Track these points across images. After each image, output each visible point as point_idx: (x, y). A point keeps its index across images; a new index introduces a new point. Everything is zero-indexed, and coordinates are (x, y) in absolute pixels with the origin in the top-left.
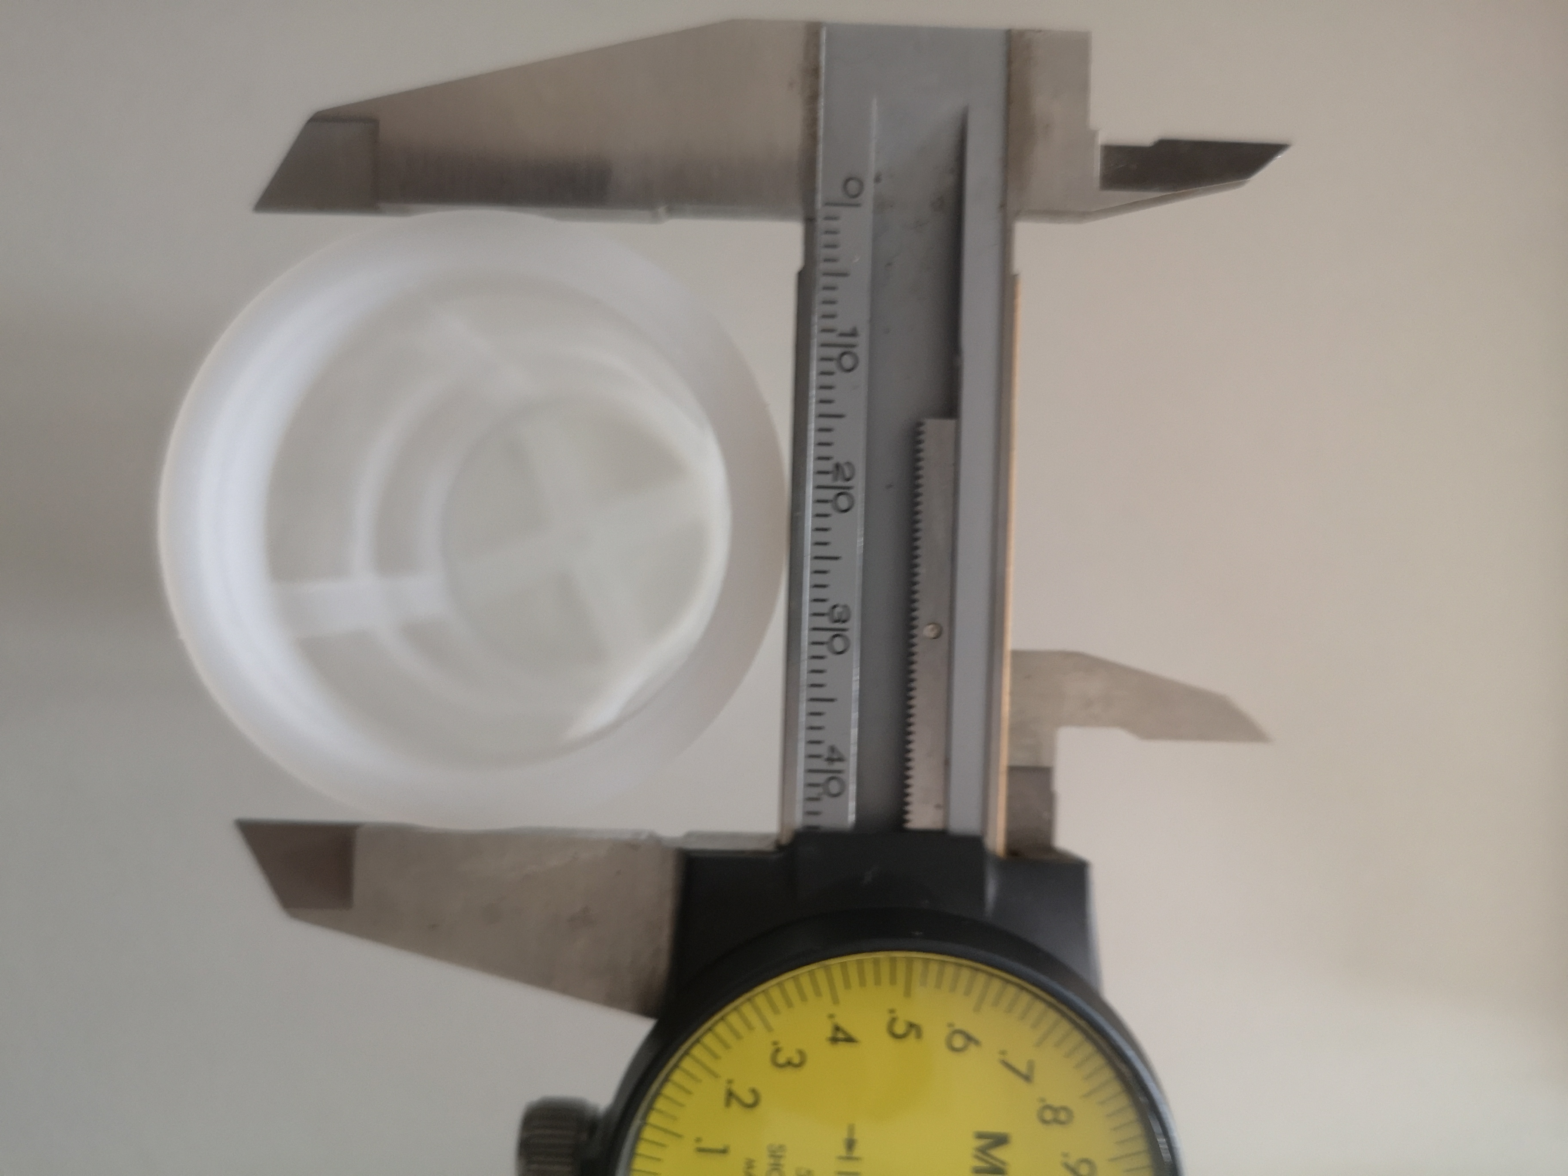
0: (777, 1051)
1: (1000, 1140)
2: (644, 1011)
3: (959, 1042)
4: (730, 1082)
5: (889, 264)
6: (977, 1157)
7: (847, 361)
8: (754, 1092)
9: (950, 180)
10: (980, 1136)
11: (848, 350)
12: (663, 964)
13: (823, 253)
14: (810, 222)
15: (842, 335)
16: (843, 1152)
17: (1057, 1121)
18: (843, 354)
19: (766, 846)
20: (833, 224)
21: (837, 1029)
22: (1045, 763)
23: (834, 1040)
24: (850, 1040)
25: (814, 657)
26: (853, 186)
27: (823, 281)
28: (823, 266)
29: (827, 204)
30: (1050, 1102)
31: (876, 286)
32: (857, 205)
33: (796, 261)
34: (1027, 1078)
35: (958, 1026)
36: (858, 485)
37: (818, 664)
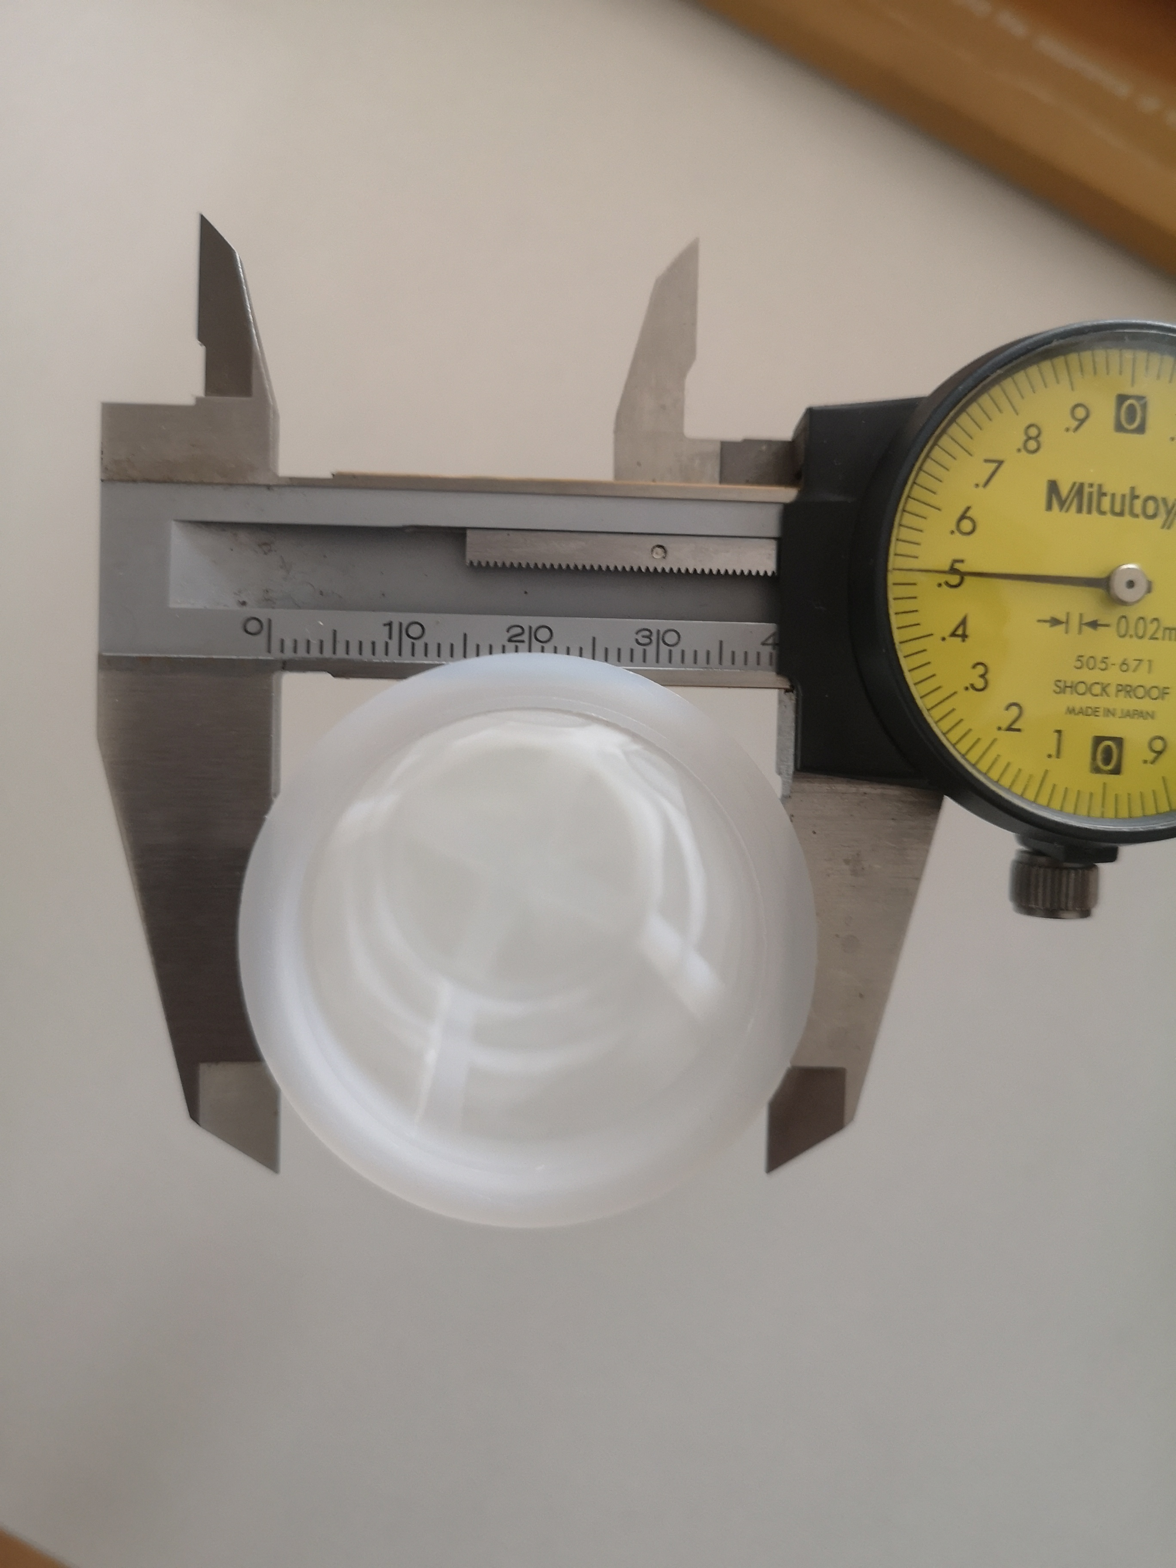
0: (972, 686)
1: (1053, 487)
2: (937, 807)
3: (966, 525)
4: (999, 729)
5: (321, 593)
6: (1067, 510)
7: (415, 631)
8: (1008, 708)
9: (243, 536)
10: (1049, 507)
11: (404, 630)
12: (893, 791)
13: (315, 653)
14: (288, 666)
15: (390, 638)
16: (1061, 628)
17: (1036, 438)
18: (408, 636)
19: (790, 701)
20: (289, 644)
21: (953, 634)
22: (717, 448)
23: (964, 636)
24: (964, 622)
25: (683, 661)
26: (253, 626)
27: (341, 653)
28: (328, 653)
29: (269, 651)
30: (1020, 445)
31: (341, 605)
32: (270, 621)
33: (325, 678)
34: (1000, 463)
35: (954, 528)
36: (526, 621)
37: (689, 657)
